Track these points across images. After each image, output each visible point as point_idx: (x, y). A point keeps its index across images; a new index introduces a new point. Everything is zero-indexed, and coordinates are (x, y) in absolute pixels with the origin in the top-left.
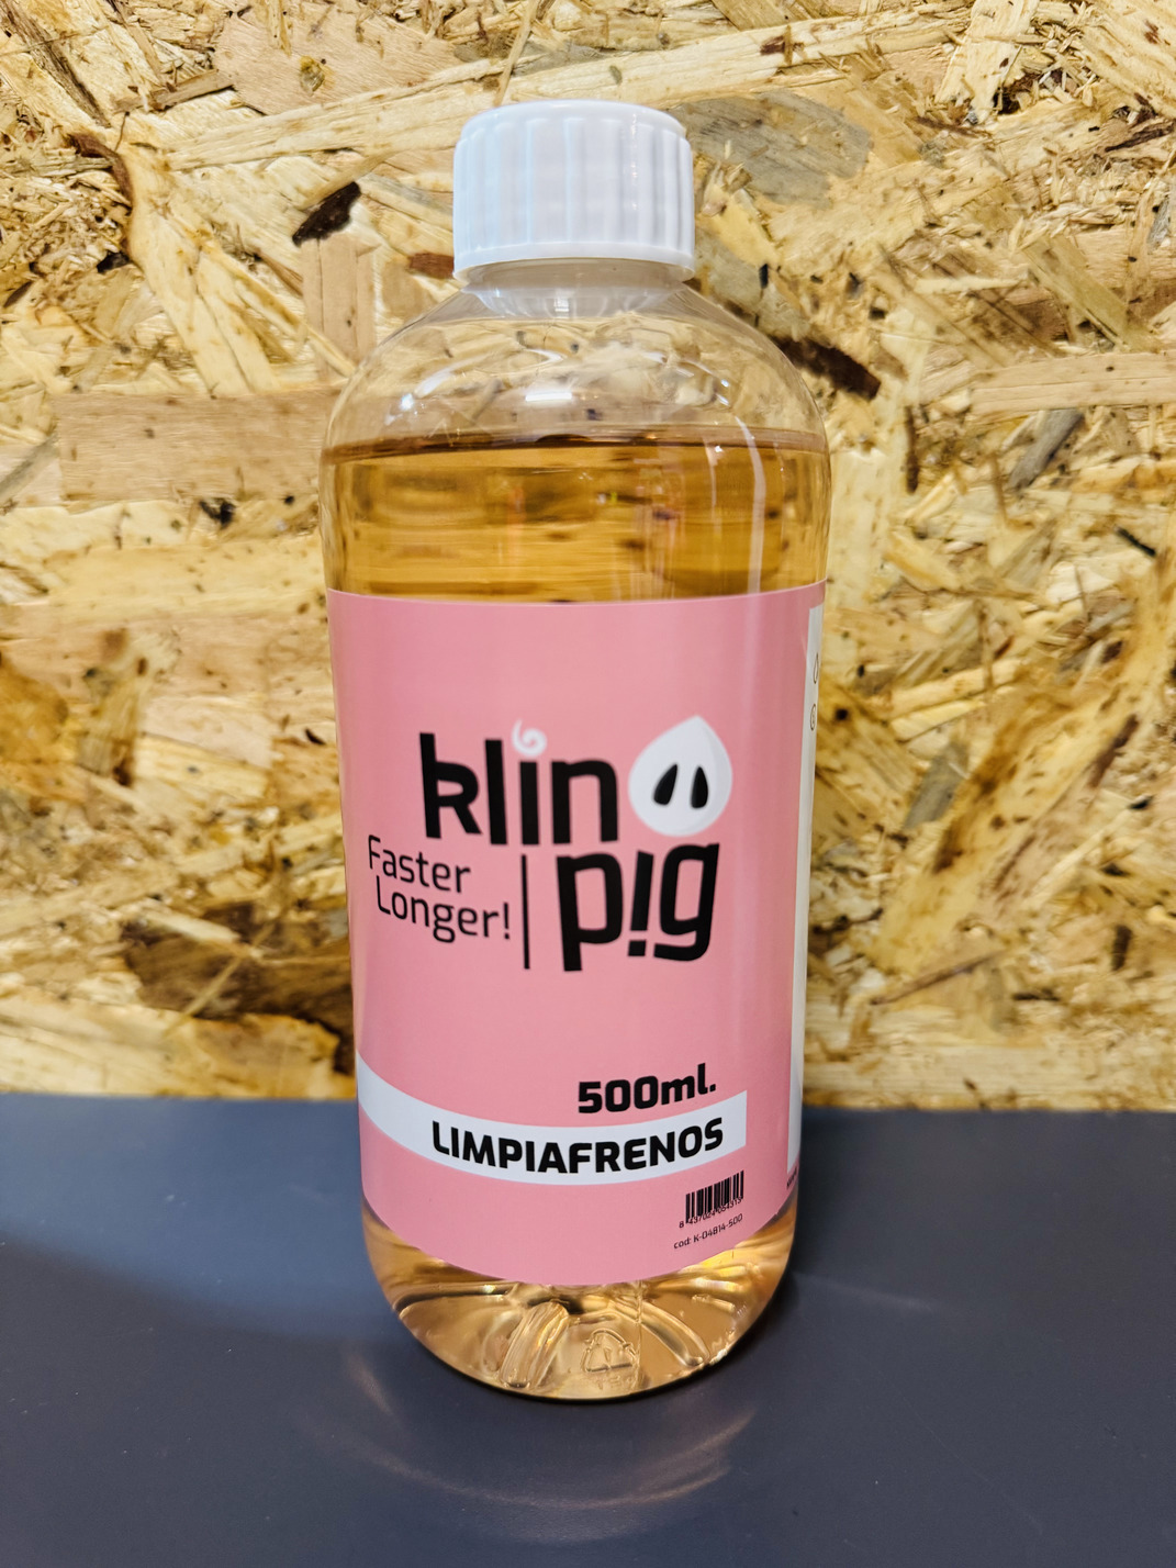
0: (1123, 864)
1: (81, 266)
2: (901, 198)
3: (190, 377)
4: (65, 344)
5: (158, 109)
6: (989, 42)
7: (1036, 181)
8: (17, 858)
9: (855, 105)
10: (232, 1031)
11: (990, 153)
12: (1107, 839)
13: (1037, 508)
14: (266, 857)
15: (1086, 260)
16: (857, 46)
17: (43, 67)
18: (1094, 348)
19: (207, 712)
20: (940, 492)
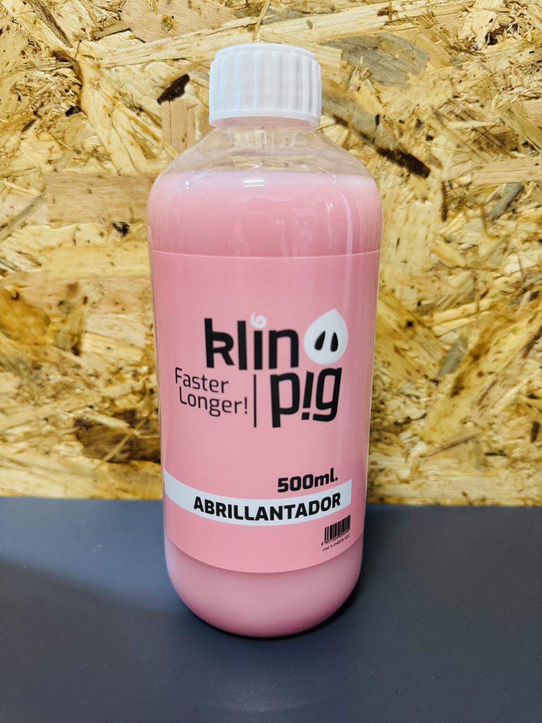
0: (537, 393)
1: (58, 113)
2: (442, 84)
3: (109, 165)
4: (50, 150)
5: (95, 39)
6: (484, 11)
7: (505, 77)
8: (27, 389)
9: (421, 40)
10: (125, 468)
11: (483, 63)
12: (530, 382)
13: (502, 229)
14: (142, 388)
15: (527, 114)
16: (423, 12)
17: (41, 19)
18: (530, 155)
19: (116, 322)
20: (457, 221)
